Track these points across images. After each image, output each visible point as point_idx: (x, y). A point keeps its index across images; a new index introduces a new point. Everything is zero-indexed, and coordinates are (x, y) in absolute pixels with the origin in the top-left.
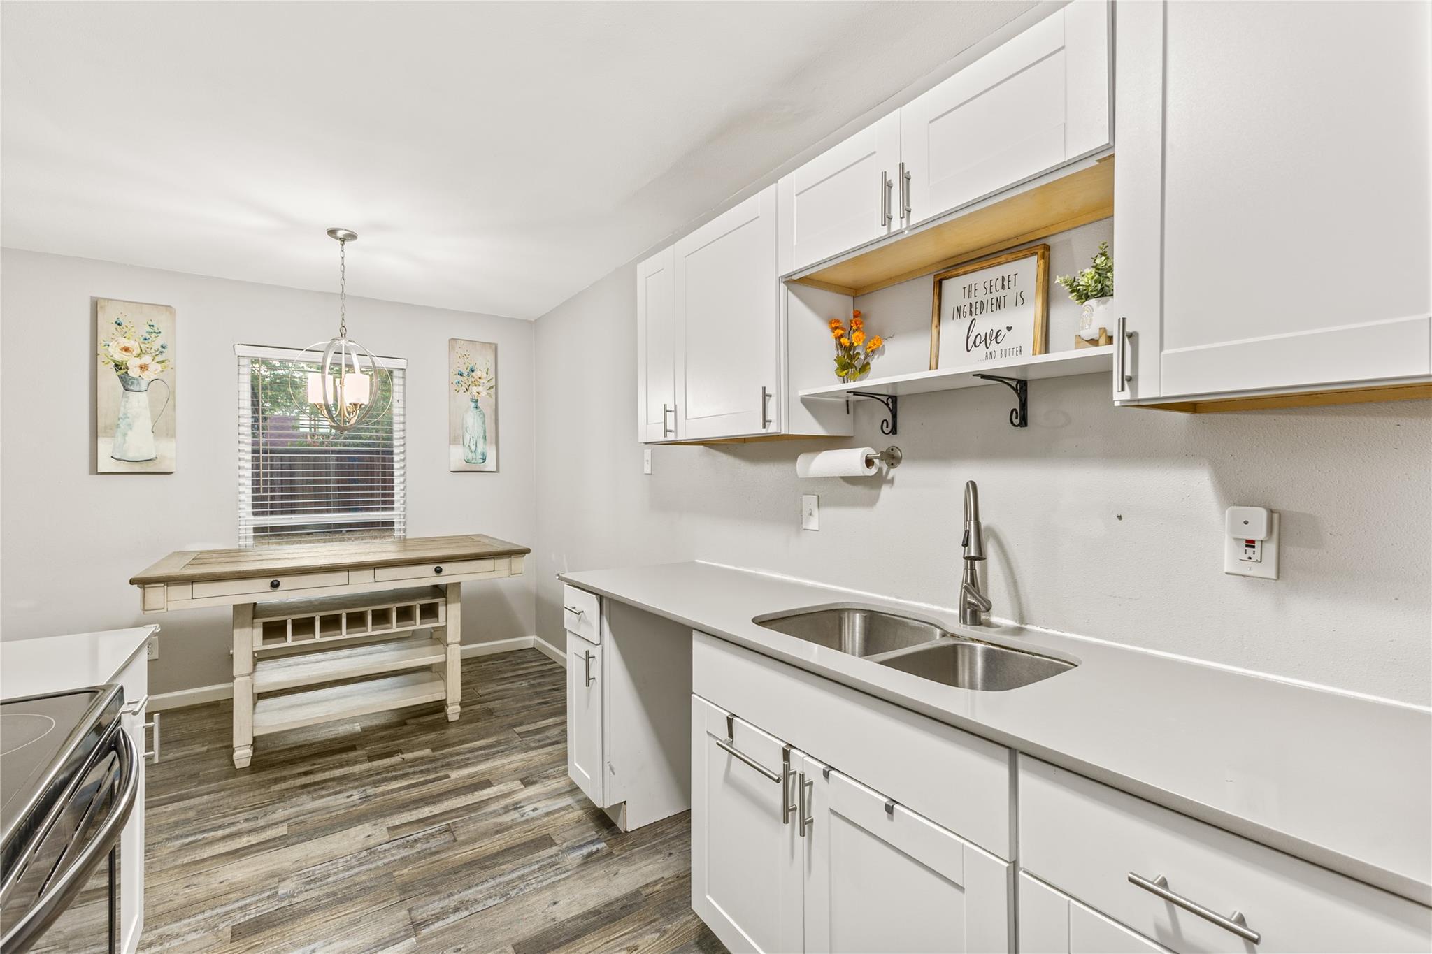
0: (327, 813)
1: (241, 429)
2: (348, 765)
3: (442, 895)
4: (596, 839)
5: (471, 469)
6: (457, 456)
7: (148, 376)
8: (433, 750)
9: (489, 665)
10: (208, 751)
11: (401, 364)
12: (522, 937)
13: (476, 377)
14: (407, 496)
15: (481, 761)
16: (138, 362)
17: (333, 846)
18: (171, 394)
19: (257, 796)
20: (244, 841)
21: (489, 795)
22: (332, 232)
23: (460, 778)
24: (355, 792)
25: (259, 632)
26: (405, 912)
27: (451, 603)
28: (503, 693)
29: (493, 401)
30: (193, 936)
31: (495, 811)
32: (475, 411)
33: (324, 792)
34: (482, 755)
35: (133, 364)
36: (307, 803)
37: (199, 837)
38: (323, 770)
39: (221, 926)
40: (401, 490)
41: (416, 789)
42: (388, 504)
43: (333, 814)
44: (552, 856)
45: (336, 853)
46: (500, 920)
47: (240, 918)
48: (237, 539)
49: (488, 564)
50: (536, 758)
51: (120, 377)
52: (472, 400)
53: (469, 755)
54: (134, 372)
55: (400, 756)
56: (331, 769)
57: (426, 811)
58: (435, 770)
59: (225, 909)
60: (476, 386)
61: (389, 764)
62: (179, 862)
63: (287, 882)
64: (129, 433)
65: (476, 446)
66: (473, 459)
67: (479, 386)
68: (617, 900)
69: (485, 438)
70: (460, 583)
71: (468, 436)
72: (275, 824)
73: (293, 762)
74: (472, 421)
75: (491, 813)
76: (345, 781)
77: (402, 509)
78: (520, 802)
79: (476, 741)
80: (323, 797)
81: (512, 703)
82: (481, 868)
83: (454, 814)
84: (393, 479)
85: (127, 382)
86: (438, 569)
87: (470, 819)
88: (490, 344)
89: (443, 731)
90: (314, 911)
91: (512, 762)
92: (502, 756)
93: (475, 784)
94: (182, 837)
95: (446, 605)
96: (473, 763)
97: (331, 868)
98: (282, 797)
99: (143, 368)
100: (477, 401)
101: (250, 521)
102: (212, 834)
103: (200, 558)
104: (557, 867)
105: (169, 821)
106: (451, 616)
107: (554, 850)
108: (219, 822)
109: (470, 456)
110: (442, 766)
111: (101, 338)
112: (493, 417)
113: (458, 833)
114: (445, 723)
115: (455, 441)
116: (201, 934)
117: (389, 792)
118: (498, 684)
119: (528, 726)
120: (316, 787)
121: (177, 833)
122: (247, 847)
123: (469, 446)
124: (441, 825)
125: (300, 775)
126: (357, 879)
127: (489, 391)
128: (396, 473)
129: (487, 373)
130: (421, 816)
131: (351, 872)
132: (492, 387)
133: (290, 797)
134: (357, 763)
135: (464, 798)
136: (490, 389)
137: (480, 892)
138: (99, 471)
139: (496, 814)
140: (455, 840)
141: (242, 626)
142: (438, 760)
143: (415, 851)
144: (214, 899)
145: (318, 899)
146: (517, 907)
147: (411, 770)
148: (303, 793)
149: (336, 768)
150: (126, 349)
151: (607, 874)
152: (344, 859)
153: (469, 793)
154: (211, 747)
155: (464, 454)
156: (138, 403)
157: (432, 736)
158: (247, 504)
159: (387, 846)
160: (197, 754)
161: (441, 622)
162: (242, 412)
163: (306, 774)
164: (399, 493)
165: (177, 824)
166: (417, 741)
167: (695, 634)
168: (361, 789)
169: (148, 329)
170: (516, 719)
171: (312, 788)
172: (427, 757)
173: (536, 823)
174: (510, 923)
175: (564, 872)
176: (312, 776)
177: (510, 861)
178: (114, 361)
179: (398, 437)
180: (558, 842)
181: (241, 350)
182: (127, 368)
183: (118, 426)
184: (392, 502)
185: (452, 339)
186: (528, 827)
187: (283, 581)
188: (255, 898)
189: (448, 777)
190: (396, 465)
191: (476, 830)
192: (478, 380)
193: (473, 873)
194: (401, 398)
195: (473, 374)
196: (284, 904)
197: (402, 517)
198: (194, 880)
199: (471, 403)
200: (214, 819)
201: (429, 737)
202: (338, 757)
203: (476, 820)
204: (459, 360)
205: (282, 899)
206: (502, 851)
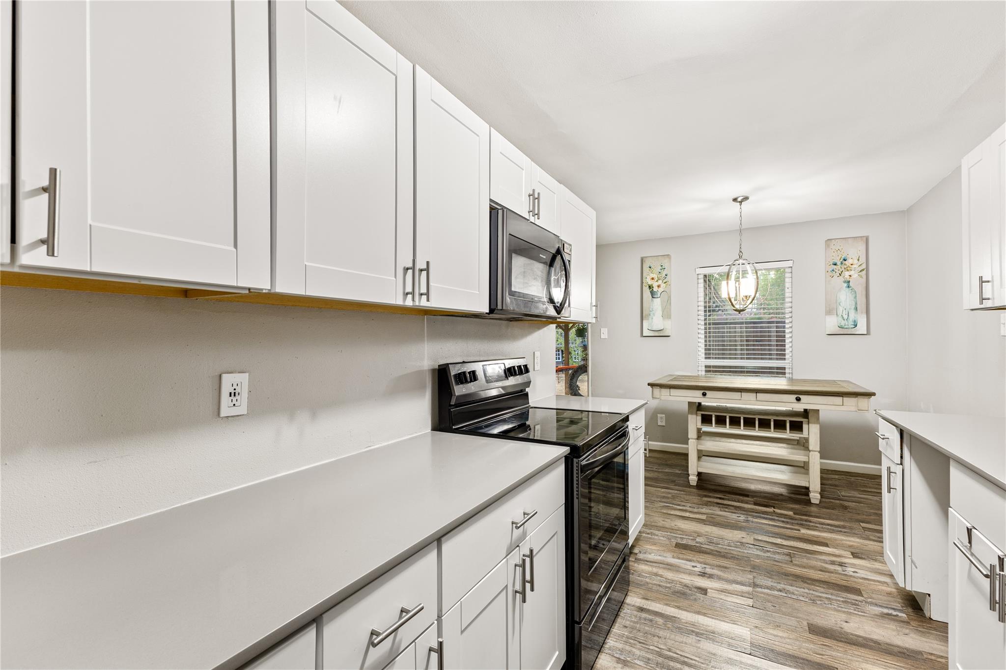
0: (726, 519)
1: (699, 312)
2: (742, 502)
3: (774, 581)
4: (900, 610)
5: (843, 332)
6: (832, 323)
7: (661, 290)
8: (794, 514)
9: (858, 479)
10: (681, 473)
11: (790, 264)
12: (815, 623)
13: (848, 264)
14: (793, 351)
15: (826, 532)
16: (657, 284)
17: (724, 533)
18: (670, 297)
19: (696, 499)
20: (687, 514)
21: (823, 550)
22: (735, 200)
23: (808, 535)
24: (742, 516)
25: (699, 418)
26: (751, 577)
27: (812, 423)
28: (862, 500)
29: (864, 280)
30: (662, 538)
31: (824, 560)
32: (847, 289)
33: (727, 510)
34: (828, 529)
35: (655, 285)
36: (717, 511)
37: (671, 505)
38: (729, 500)
39: (672, 540)
40: (790, 347)
41: (776, 528)
42: (782, 356)
43: (728, 521)
44: (856, 600)
45: (725, 537)
46: (805, 608)
47: (679, 541)
48: (697, 371)
49: (838, 400)
50: (870, 546)
51: (651, 292)
52: (845, 282)
53: (818, 525)
54: (655, 289)
55: (773, 509)
56: (733, 501)
57: (779, 541)
58: (792, 524)
59: (675, 535)
60: (848, 271)
61: (765, 511)
62: (662, 511)
63: (701, 538)
64: (654, 317)
65: (848, 315)
66: (845, 325)
67: (851, 270)
68: (898, 647)
69: (856, 309)
70: (819, 410)
71: (840, 309)
72: (701, 513)
73: (715, 491)
74: (845, 298)
75: (821, 560)
76: (738, 509)
77: (791, 360)
78: (845, 564)
79: (827, 520)
80: (726, 511)
81: (867, 508)
82: (802, 581)
83: (796, 550)
84: (785, 340)
85: (653, 294)
86: (798, 398)
87: (806, 556)
88: (861, 237)
89: (805, 507)
90: (709, 554)
91: (849, 541)
92: (843, 535)
93: (816, 541)
94: (665, 502)
95: (808, 424)
96: (819, 530)
97: (721, 542)
98: (707, 504)
99: (659, 286)
100: (849, 282)
101: (703, 362)
102: (676, 506)
103: (677, 378)
104: (858, 607)
105: (662, 495)
106: (812, 432)
107: (860, 598)
108: (680, 503)
109: (843, 323)
110: (798, 524)
111: (644, 275)
112: (864, 293)
113: (794, 559)
114: (808, 502)
115: (830, 312)
116: (665, 539)
117: (760, 523)
118: (860, 493)
119: (874, 526)
120: (724, 506)
121: (663, 500)
122: (688, 517)
123: (842, 316)
124: (786, 551)
125: (717, 498)
126: (732, 552)
127: (859, 274)
128: (787, 336)
129: (858, 260)
130: (774, 542)
131: (730, 548)
132: (863, 270)
133: (710, 506)
134: (747, 503)
135: (805, 544)
136: (861, 271)
137: (798, 591)
138: (644, 335)
139: (825, 562)
140: (792, 561)
141: (692, 414)
142: (796, 519)
143: (766, 555)
144: (672, 530)
145: (712, 550)
146: (819, 610)
147: (776, 518)
148: (717, 506)
149: (736, 501)
150: (653, 279)
151: (898, 631)
152: (728, 541)
153: (810, 544)
154: (682, 472)
155: (838, 322)
156: (657, 302)
157: (797, 507)
158: (702, 353)
159: (751, 546)
160: (676, 473)
161: (805, 434)
162: (700, 304)
163: (720, 498)
164: (788, 349)
165: (664, 497)
166: (786, 506)
167: (952, 463)
168: (746, 516)
169: (660, 268)
170: (866, 518)
171: (721, 506)
172: (789, 516)
173: (852, 579)
174: (811, 614)
175: (862, 612)
176: (723, 501)
177: (824, 588)
178: (649, 285)
179: (788, 312)
180: (865, 596)
181: (699, 271)
182: (653, 287)
183: (650, 315)
184: (784, 355)
185: (828, 240)
186: (843, 577)
187: (709, 393)
188: (687, 537)
189: (799, 530)
190: (787, 331)
191: (807, 563)
192: (850, 266)
193: (796, 581)
194: (790, 286)
195: (846, 262)
196: (697, 545)
197: (791, 365)
198: (666, 520)
199: (843, 284)
200: (678, 501)
201: (794, 506)
202: (738, 497)
203: (809, 559)
204: (834, 254)
205: (697, 543)
206: (820, 581)
